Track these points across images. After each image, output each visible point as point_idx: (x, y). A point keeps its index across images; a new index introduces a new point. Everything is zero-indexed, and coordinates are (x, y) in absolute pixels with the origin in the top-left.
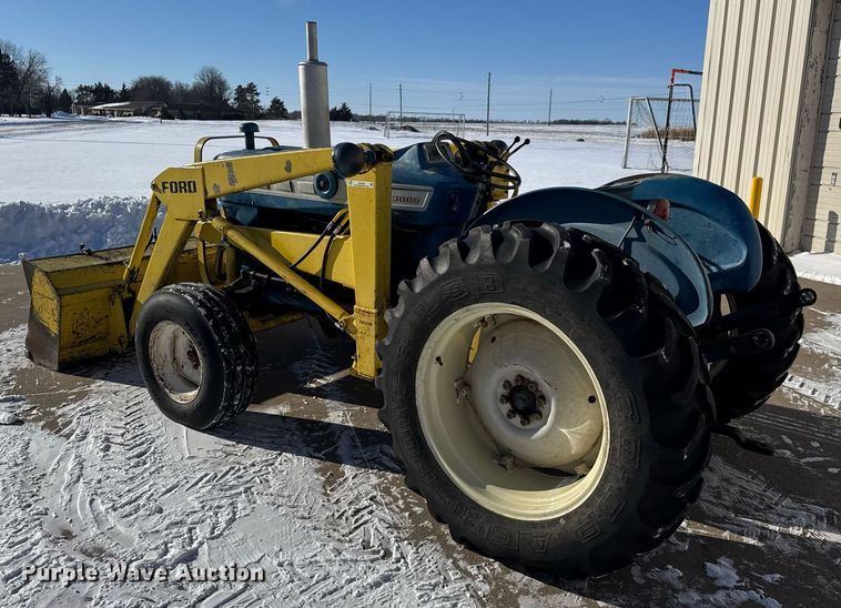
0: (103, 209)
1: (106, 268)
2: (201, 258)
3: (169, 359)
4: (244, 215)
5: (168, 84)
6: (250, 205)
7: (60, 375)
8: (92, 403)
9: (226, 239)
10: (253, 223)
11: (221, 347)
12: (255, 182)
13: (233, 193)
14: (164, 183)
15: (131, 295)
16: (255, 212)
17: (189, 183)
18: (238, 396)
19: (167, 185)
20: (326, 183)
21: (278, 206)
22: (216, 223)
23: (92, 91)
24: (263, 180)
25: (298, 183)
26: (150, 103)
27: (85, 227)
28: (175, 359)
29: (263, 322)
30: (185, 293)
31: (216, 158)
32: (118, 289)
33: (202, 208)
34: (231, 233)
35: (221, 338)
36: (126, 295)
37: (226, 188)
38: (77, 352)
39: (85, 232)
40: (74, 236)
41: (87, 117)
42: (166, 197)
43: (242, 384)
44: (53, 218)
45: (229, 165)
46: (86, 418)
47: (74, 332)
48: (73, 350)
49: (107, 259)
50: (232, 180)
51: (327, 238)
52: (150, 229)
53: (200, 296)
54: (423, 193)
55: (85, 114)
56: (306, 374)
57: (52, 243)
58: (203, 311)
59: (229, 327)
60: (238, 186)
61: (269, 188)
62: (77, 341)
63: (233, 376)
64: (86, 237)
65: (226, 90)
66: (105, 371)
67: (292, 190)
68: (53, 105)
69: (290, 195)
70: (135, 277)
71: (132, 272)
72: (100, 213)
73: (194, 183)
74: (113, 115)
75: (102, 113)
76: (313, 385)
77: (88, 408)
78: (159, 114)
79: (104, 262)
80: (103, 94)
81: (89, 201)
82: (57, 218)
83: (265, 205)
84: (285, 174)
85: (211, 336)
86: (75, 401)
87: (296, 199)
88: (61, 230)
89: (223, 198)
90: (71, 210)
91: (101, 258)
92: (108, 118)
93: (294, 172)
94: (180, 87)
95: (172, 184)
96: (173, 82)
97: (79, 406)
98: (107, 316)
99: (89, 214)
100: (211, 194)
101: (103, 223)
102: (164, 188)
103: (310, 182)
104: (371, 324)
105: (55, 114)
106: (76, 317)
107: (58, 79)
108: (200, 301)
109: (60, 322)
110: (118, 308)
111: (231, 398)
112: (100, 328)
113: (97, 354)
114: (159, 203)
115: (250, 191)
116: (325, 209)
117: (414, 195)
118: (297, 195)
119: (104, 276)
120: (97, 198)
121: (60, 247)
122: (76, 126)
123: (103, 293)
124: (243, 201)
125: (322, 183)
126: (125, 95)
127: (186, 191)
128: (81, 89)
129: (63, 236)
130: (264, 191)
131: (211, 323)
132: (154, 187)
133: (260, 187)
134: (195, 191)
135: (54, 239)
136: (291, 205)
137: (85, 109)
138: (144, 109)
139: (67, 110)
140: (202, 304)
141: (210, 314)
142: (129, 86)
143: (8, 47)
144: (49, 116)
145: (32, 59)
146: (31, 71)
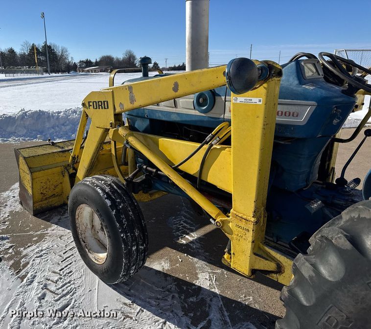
0: (76, 113)
1: (61, 153)
2: (113, 152)
3: (89, 226)
4: (141, 124)
5: (113, 58)
6: (145, 118)
7: (35, 218)
8: (45, 246)
9: (128, 143)
10: (146, 131)
11: (121, 232)
12: (149, 101)
13: (133, 109)
14: (89, 102)
15: (74, 171)
16: (147, 122)
17: (104, 102)
18: (134, 268)
19: (91, 104)
20: (205, 100)
21: (164, 119)
22: (122, 131)
23: (84, 63)
24: (155, 99)
25: (180, 101)
26: (106, 67)
27: (68, 122)
28: (93, 226)
29: (151, 195)
30: (97, 186)
31: (123, 84)
32: (66, 167)
33: (112, 120)
34: (131, 139)
35: (121, 224)
36: (71, 171)
37: (128, 106)
38: (44, 204)
39: (68, 125)
40: (63, 127)
41: (83, 73)
42: (91, 111)
43: (136, 259)
44: (53, 118)
45: (130, 88)
46: (38, 261)
47: (42, 193)
48: (41, 203)
49: (63, 148)
50: (132, 100)
51: (206, 147)
52: (83, 132)
53: (108, 189)
54: (304, 108)
55: (82, 72)
56: (178, 229)
57: (53, 130)
58: (108, 203)
59: (127, 216)
60: (136, 104)
61: (158, 105)
62: (44, 198)
63: (129, 254)
64: (68, 127)
65: (135, 60)
66: (59, 217)
67: (176, 106)
68: (70, 69)
69: (174, 110)
70: (76, 160)
71: (74, 158)
72: (75, 116)
73: (107, 101)
74: (92, 72)
75: (88, 71)
76: (184, 242)
77: (42, 251)
78: (109, 71)
79: (60, 150)
80: (88, 63)
81: (70, 109)
82: (55, 118)
83: (155, 118)
84: (173, 94)
85: (114, 223)
86: (36, 242)
87: (178, 114)
88: (57, 124)
89: (127, 113)
90: (62, 114)
91: (59, 147)
92: (90, 73)
93: (180, 92)
94: (118, 59)
95: (95, 103)
96: (115, 58)
97: (38, 247)
98: (61, 183)
99: (70, 116)
100: (118, 110)
101: (76, 121)
102: (90, 106)
103: (192, 99)
104: (248, 231)
105: (71, 73)
106: (43, 184)
107: (72, 58)
108: (107, 194)
109: (32, 188)
110: (67, 179)
111: (128, 269)
112: (57, 190)
113: (56, 205)
114: (87, 116)
115: (144, 108)
116: (202, 121)
117: (292, 109)
118: (179, 110)
119: (59, 159)
120: (74, 108)
121: (56, 132)
122: (78, 77)
123: (59, 169)
124: (140, 115)
125: (201, 100)
126: (97, 64)
127: (102, 108)
128: (80, 62)
129: (58, 127)
130: (155, 107)
131: (114, 213)
132: (84, 105)
133: (153, 104)
134: (108, 108)
135: (53, 128)
136: (174, 118)
137: (82, 70)
138: (104, 69)
139: (76, 71)
140: (109, 197)
141: (114, 205)
142: (98, 60)
143: (54, 46)
144: (69, 73)
145: (62, 50)
146: (62, 55)
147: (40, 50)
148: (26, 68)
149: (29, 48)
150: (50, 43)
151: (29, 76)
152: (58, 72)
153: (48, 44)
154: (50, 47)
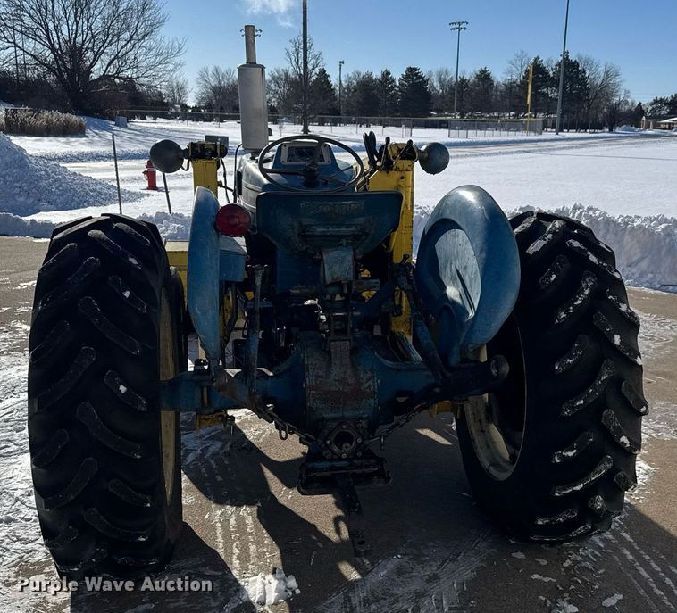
41: (654, 132)
55: (654, 128)
68: (620, 120)
75: (671, 127)
92: (672, 132)
105: (618, 130)
128: (656, 101)
137: (655, 123)
139: (636, 125)
143: (587, 62)
144: (611, 131)
145: (607, 73)
146: (604, 86)
147: (551, 73)
148: (509, 116)
149: (524, 69)
150: (578, 55)
151: (512, 136)
152: (584, 127)
153: (572, 57)
154: (575, 65)
